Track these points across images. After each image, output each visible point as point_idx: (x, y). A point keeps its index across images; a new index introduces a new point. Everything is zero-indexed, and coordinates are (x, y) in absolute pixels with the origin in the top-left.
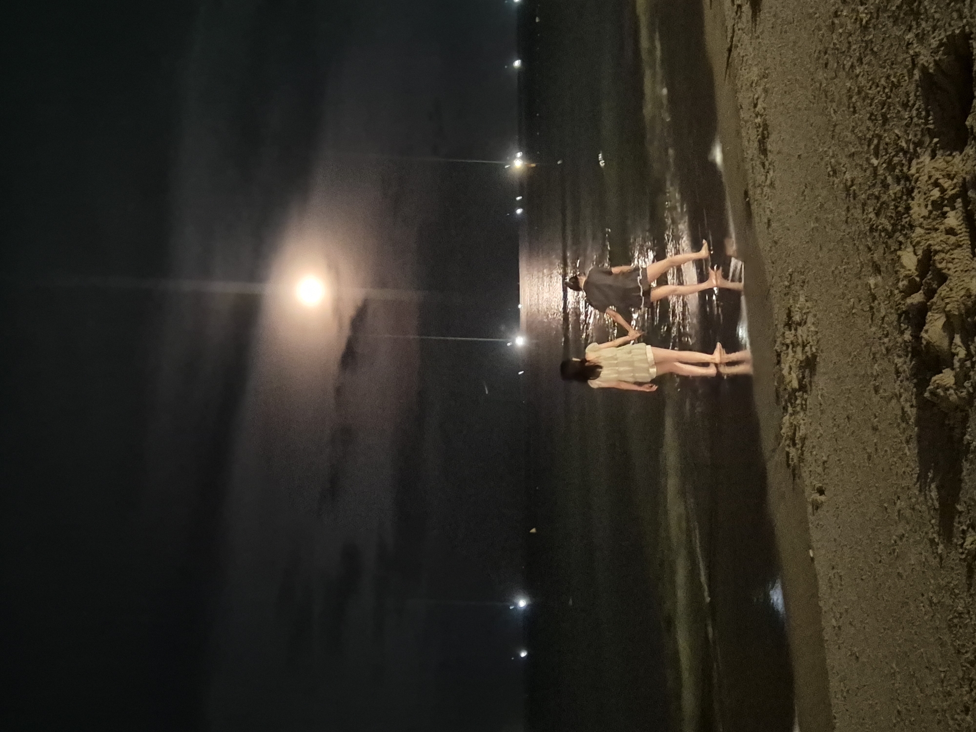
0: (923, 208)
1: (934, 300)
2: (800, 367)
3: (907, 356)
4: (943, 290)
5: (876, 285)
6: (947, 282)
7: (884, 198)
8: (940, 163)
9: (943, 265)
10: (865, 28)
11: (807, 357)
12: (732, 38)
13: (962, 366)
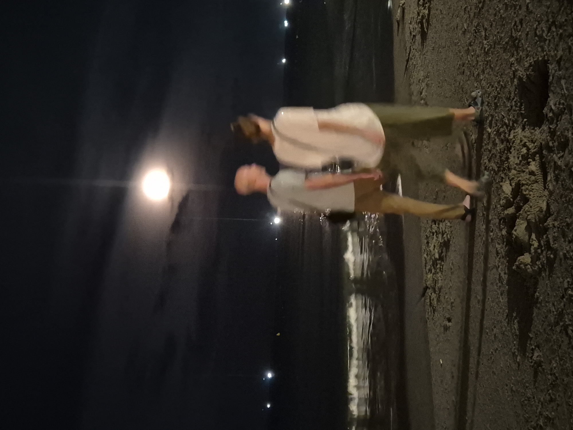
0: (516, 159)
1: (521, 212)
2: (440, 246)
3: (503, 244)
4: (526, 207)
6: (529, 203)
7: (494, 151)
8: (527, 133)
9: (527, 192)
10: (487, 53)
11: (445, 240)
12: (410, 53)
13: (536, 252)
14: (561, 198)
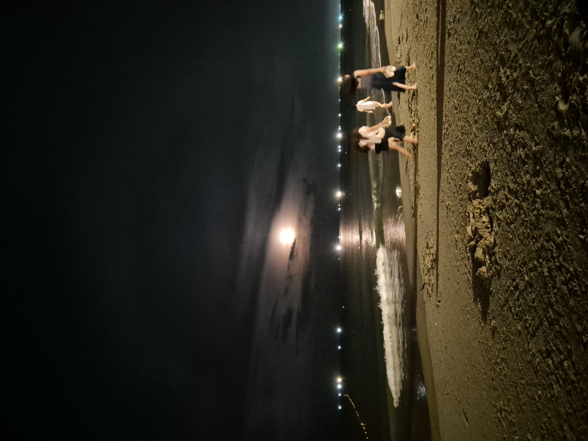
1: (479, 244)
3: (469, 261)
4: (482, 241)
5: (458, 237)
9: (482, 233)
11: (434, 258)
12: (408, 160)
13: (489, 265)
14: (502, 236)
